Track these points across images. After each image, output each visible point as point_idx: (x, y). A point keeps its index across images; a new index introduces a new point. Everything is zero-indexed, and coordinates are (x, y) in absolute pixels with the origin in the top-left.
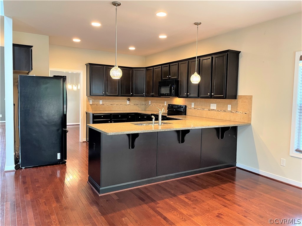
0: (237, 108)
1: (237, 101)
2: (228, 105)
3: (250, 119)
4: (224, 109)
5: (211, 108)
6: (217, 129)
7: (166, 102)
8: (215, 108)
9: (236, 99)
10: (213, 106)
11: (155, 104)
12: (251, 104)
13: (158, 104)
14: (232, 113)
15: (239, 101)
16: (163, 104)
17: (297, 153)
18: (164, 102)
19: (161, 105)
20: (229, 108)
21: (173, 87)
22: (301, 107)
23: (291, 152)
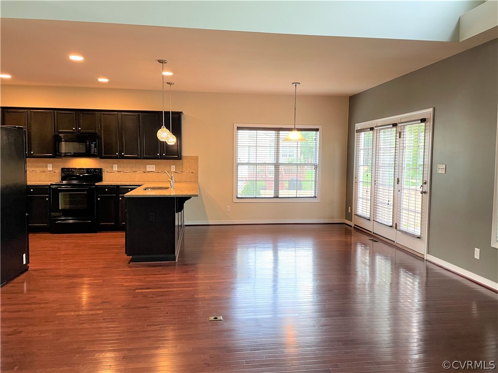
0: (182, 168)
1: (182, 164)
2: (172, 166)
3: (196, 177)
4: (166, 170)
5: (148, 170)
7: (50, 165)
8: (154, 170)
9: (181, 159)
10: (151, 167)
12: (197, 163)
14: (177, 174)
15: (184, 161)
16: (41, 169)
17: (238, 199)
18: (44, 164)
19: (38, 170)
20: (173, 168)
21: (93, 145)
22: (238, 164)
23: (234, 199)
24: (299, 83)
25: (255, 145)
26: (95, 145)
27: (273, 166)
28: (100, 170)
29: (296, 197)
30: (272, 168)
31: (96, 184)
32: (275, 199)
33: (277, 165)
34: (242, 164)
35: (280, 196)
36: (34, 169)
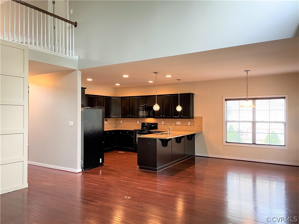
0: (194, 123)
1: (194, 120)
2: (188, 122)
3: (202, 129)
4: (186, 124)
5: (177, 124)
6: (188, 136)
7: (138, 121)
8: (180, 124)
9: (193, 118)
10: (178, 123)
11: (127, 123)
12: (202, 121)
13: (130, 123)
14: (191, 127)
15: (195, 120)
16: (135, 123)
17: (226, 143)
18: (136, 121)
19: (134, 123)
20: (189, 123)
21: (151, 112)
22: (227, 122)
23: (224, 143)
24: (250, 71)
25: (239, 109)
26: (152, 112)
27: (251, 123)
28: (156, 124)
29: (270, 145)
30: (251, 124)
31: (150, 130)
32: (252, 145)
33: (254, 123)
34: (229, 121)
35: (257, 143)
36: (132, 123)
